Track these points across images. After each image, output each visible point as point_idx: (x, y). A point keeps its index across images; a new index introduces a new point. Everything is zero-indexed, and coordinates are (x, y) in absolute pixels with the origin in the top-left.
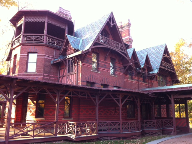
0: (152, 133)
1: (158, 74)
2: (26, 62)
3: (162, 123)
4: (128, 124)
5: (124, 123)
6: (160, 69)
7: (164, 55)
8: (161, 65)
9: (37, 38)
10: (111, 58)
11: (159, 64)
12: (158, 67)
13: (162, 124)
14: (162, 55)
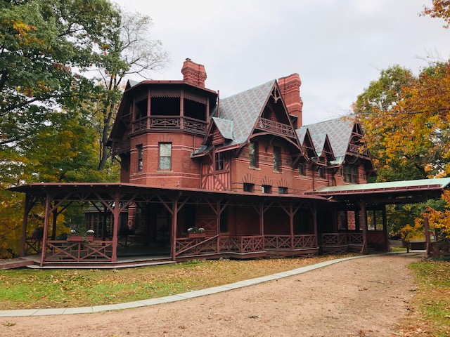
0: (333, 252)
1: (343, 164)
2: (157, 156)
3: (348, 237)
4: (302, 240)
5: (296, 237)
6: (347, 156)
7: (353, 134)
8: (348, 150)
9: (171, 122)
10: (274, 147)
11: (346, 149)
12: (344, 155)
13: (348, 240)
14: (350, 134)
